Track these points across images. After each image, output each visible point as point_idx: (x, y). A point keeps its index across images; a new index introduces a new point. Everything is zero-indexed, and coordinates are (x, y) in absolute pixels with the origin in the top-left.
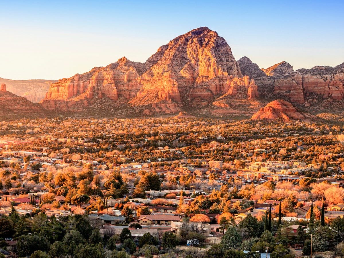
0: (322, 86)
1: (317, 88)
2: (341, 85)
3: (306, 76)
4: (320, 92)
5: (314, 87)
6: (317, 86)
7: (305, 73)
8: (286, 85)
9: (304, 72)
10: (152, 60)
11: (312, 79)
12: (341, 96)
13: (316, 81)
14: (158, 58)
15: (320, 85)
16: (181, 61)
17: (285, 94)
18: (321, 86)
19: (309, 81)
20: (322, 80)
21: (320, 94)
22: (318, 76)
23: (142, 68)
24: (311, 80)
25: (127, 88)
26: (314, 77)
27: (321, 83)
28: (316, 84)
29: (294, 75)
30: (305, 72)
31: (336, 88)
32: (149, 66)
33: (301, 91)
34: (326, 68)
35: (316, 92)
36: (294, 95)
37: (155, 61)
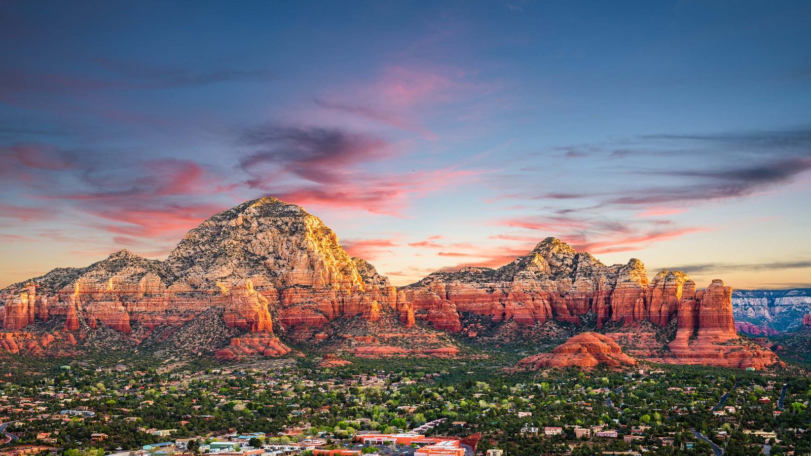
0: (486, 301)
1: (475, 305)
2: (528, 299)
3: (453, 284)
4: (480, 311)
5: (470, 303)
6: (474, 302)
7: (448, 279)
8: (418, 299)
9: (445, 278)
10: (180, 256)
11: (464, 290)
12: (531, 317)
13: (471, 293)
14: (189, 253)
15: (481, 299)
16: (245, 258)
17: (419, 315)
18: (483, 302)
19: (460, 293)
20: (483, 291)
21: (483, 315)
22: (475, 284)
23: (165, 271)
24: (462, 292)
25: (144, 308)
26: (468, 285)
27: (480, 296)
28: (473, 297)
29: (429, 283)
30: (447, 277)
31: (520, 304)
32: (177, 267)
33: (454, 310)
34: (484, 270)
35: (474, 311)
36: (441, 317)
37: (185, 258)
